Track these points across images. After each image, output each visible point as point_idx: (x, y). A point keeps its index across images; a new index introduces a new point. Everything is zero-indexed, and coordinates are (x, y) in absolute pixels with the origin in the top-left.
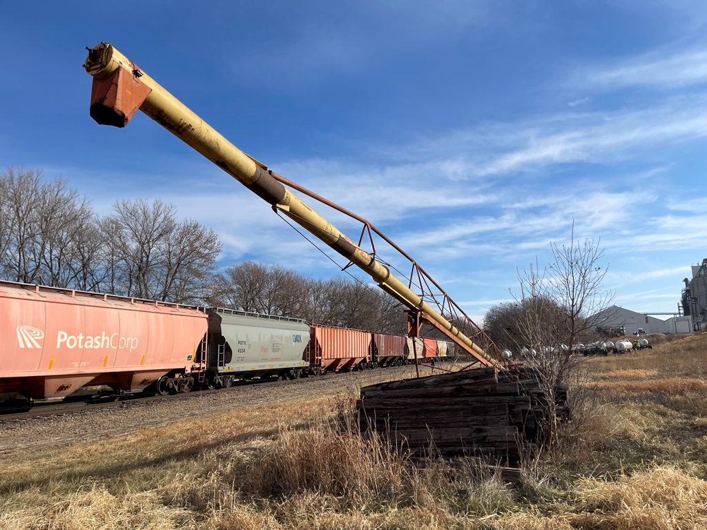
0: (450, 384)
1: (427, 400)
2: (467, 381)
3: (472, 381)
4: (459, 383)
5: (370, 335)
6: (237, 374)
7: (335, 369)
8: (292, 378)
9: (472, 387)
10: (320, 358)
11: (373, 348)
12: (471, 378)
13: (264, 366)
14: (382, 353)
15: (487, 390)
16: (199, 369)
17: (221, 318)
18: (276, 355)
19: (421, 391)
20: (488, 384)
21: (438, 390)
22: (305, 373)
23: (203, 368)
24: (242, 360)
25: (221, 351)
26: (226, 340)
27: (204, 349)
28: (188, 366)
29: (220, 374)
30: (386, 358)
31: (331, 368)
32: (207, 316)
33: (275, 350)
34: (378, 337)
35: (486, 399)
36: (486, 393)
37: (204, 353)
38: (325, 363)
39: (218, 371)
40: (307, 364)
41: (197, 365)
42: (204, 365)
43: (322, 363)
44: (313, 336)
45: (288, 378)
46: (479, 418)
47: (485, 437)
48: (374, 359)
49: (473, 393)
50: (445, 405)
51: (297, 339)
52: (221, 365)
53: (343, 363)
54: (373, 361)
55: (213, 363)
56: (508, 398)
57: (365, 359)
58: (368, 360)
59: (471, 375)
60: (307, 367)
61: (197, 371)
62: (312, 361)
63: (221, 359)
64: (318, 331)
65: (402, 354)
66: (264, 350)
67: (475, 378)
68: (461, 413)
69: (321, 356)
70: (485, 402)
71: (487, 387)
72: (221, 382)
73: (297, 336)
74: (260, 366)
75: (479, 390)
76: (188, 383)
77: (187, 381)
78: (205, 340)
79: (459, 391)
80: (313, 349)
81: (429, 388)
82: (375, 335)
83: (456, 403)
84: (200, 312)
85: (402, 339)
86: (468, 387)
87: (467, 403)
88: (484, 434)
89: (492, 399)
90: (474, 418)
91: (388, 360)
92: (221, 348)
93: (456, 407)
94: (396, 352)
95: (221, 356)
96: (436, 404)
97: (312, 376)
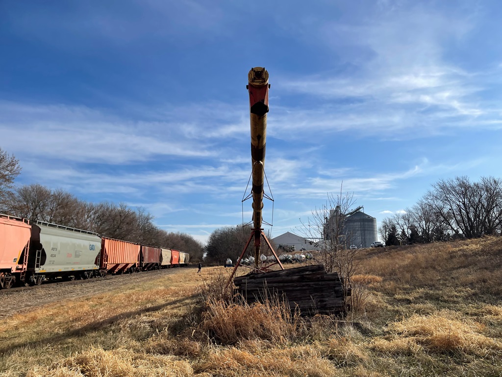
0: (297, 274)
1: (286, 284)
2: (307, 273)
3: (311, 273)
4: (302, 274)
5: (139, 246)
6: (47, 274)
7: (114, 272)
8: (85, 278)
9: (310, 276)
10: (106, 263)
11: (141, 257)
12: (310, 271)
13: (68, 268)
14: (146, 261)
15: (319, 278)
16: (21, 269)
17: (40, 229)
18: (77, 260)
19: (279, 279)
20: (318, 274)
21: (290, 278)
22: (94, 274)
23: (25, 269)
24: (53, 263)
25: (38, 255)
26: (43, 247)
27: (26, 254)
28: (14, 267)
29: (36, 274)
30: (148, 264)
31: (111, 272)
32: (30, 227)
33: (77, 256)
34: (145, 249)
35: (320, 283)
36: (318, 280)
37: (26, 257)
38: (109, 267)
39: (35, 271)
40: (97, 267)
41: (20, 267)
42: (25, 267)
43: (108, 267)
44: (103, 246)
45: (82, 278)
46: (319, 294)
47: (326, 305)
48: (141, 264)
49: (311, 280)
50: (297, 287)
51: (92, 248)
52: (38, 266)
53: (120, 267)
54: (140, 266)
55: (31, 265)
56: (332, 282)
57: (135, 264)
58: (137, 265)
59: (310, 269)
60: (97, 270)
61: (20, 271)
62: (101, 266)
63: (38, 262)
64: (107, 241)
65: (158, 262)
66: (69, 255)
67: (312, 271)
68: (308, 291)
69: (107, 261)
70: (319, 285)
71: (319, 276)
72: (35, 281)
73: (93, 245)
74: (65, 268)
75: (314, 278)
76: (11, 281)
77: (10, 279)
78: (27, 247)
79: (302, 279)
80: (102, 256)
81: (284, 277)
82: (143, 247)
83: (304, 286)
84: (25, 224)
85: (159, 250)
86: (307, 276)
87: (309, 285)
88: (325, 303)
89: (323, 283)
90: (316, 294)
91: (149, 265)
92: (39, 253)
93: (304, 288)
94: (154, 261)
95: (38, 259)
96: (292, 286)
97: (99, 277)
